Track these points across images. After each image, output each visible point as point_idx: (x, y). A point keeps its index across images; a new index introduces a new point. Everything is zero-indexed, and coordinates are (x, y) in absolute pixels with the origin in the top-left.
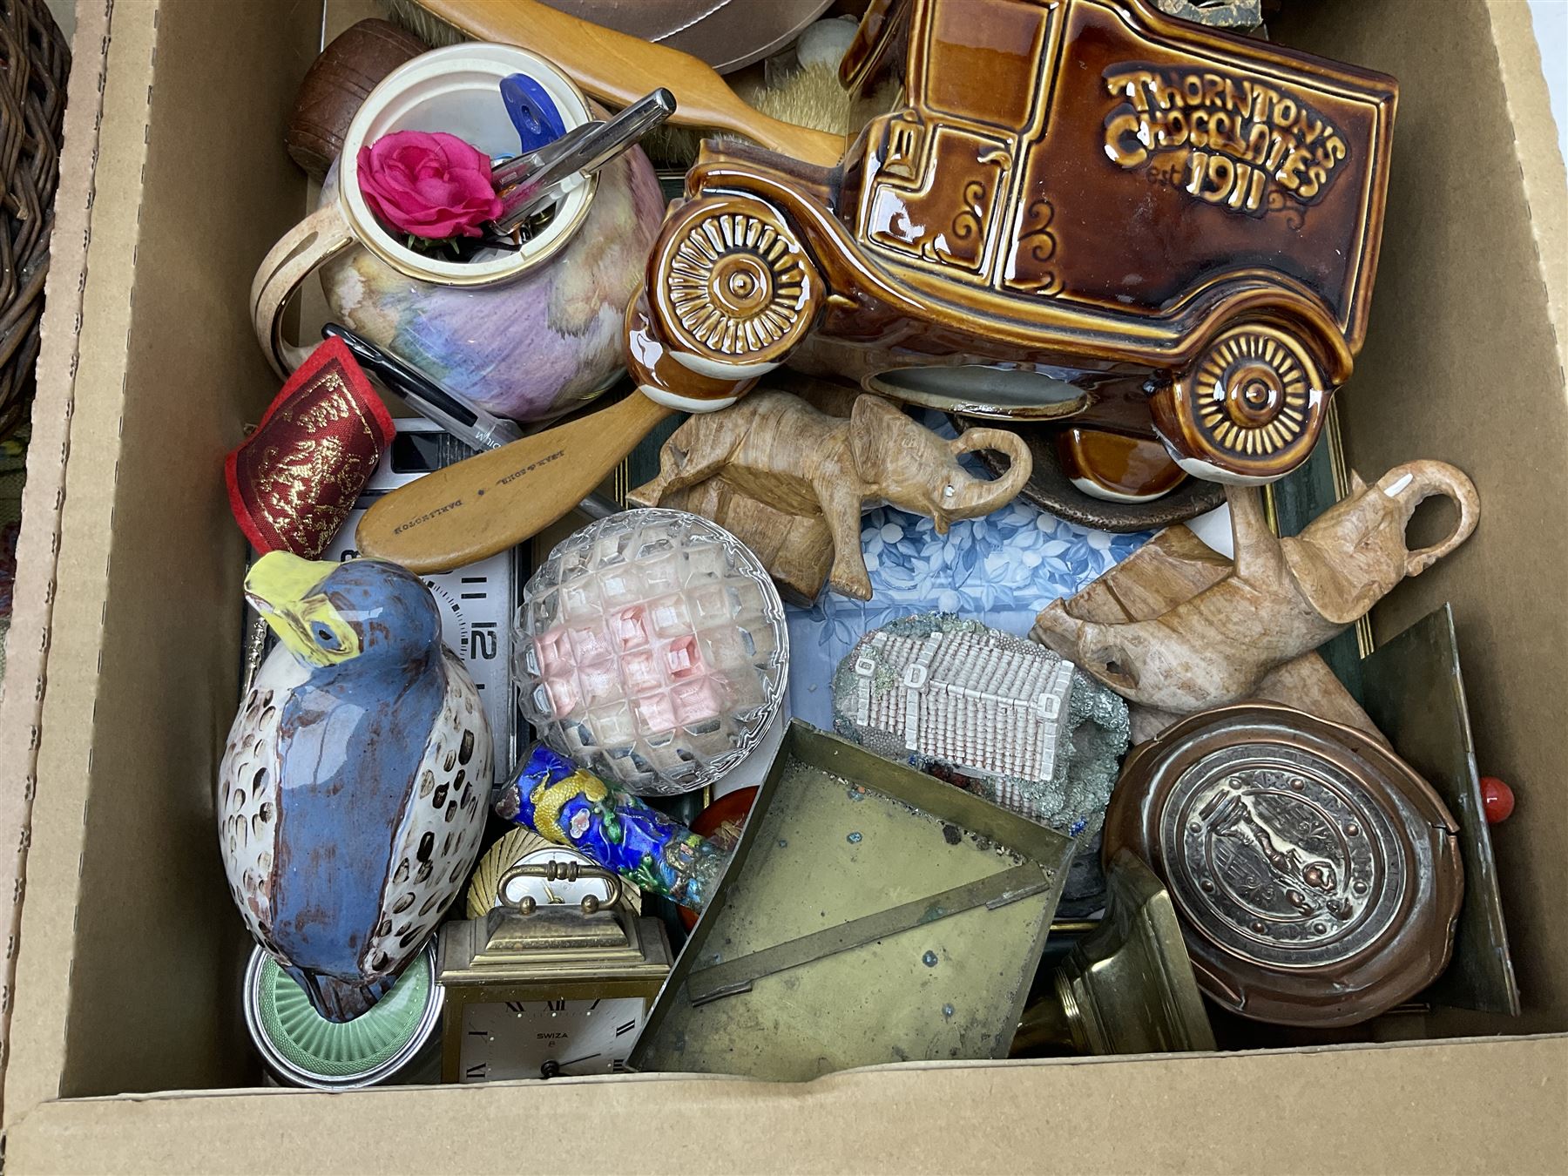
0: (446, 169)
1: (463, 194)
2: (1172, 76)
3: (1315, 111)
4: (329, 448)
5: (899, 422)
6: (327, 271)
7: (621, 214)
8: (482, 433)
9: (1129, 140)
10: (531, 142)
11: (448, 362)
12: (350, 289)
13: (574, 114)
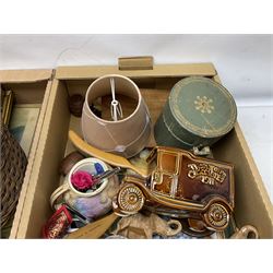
0: (85, 177)
1: (87, 182)
2: (198, 164)
3: (221, 169)
4: (61, 226)
5: (159, 218)
6: (63, 195)
7: (112, 183)
8: (87, 222)
9: (192, 174)
10: (99, 173)
11: (82, 209)
12: (67, 197)
13: (106, 168)
